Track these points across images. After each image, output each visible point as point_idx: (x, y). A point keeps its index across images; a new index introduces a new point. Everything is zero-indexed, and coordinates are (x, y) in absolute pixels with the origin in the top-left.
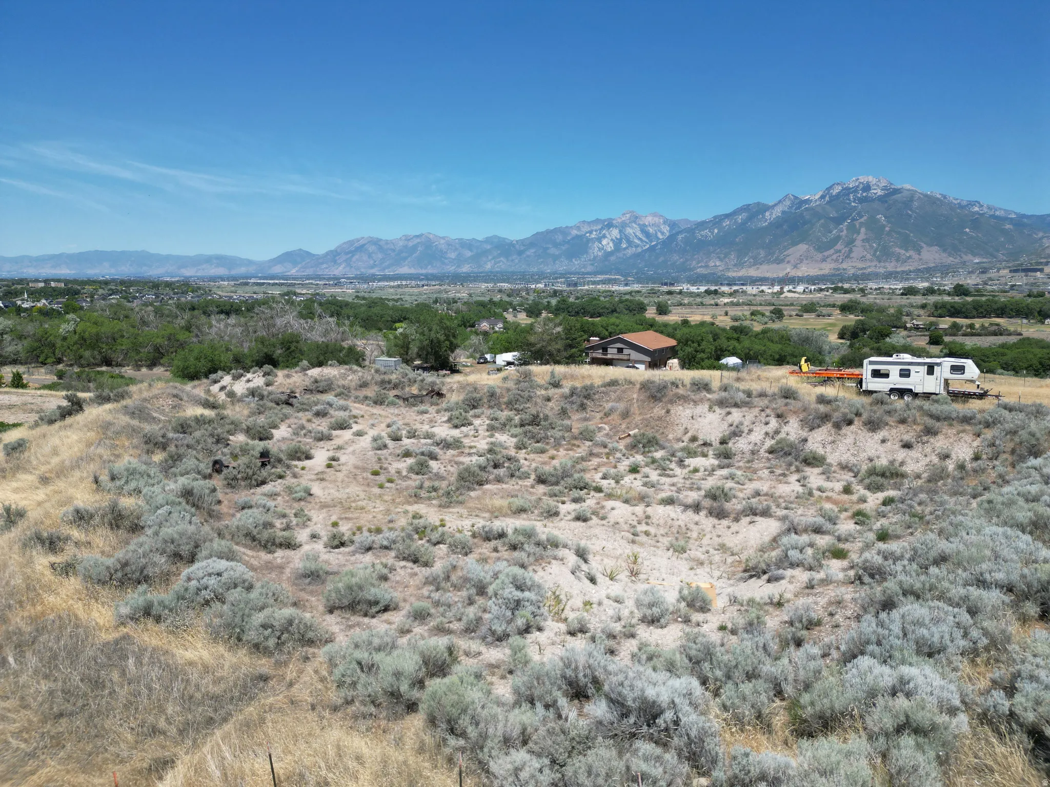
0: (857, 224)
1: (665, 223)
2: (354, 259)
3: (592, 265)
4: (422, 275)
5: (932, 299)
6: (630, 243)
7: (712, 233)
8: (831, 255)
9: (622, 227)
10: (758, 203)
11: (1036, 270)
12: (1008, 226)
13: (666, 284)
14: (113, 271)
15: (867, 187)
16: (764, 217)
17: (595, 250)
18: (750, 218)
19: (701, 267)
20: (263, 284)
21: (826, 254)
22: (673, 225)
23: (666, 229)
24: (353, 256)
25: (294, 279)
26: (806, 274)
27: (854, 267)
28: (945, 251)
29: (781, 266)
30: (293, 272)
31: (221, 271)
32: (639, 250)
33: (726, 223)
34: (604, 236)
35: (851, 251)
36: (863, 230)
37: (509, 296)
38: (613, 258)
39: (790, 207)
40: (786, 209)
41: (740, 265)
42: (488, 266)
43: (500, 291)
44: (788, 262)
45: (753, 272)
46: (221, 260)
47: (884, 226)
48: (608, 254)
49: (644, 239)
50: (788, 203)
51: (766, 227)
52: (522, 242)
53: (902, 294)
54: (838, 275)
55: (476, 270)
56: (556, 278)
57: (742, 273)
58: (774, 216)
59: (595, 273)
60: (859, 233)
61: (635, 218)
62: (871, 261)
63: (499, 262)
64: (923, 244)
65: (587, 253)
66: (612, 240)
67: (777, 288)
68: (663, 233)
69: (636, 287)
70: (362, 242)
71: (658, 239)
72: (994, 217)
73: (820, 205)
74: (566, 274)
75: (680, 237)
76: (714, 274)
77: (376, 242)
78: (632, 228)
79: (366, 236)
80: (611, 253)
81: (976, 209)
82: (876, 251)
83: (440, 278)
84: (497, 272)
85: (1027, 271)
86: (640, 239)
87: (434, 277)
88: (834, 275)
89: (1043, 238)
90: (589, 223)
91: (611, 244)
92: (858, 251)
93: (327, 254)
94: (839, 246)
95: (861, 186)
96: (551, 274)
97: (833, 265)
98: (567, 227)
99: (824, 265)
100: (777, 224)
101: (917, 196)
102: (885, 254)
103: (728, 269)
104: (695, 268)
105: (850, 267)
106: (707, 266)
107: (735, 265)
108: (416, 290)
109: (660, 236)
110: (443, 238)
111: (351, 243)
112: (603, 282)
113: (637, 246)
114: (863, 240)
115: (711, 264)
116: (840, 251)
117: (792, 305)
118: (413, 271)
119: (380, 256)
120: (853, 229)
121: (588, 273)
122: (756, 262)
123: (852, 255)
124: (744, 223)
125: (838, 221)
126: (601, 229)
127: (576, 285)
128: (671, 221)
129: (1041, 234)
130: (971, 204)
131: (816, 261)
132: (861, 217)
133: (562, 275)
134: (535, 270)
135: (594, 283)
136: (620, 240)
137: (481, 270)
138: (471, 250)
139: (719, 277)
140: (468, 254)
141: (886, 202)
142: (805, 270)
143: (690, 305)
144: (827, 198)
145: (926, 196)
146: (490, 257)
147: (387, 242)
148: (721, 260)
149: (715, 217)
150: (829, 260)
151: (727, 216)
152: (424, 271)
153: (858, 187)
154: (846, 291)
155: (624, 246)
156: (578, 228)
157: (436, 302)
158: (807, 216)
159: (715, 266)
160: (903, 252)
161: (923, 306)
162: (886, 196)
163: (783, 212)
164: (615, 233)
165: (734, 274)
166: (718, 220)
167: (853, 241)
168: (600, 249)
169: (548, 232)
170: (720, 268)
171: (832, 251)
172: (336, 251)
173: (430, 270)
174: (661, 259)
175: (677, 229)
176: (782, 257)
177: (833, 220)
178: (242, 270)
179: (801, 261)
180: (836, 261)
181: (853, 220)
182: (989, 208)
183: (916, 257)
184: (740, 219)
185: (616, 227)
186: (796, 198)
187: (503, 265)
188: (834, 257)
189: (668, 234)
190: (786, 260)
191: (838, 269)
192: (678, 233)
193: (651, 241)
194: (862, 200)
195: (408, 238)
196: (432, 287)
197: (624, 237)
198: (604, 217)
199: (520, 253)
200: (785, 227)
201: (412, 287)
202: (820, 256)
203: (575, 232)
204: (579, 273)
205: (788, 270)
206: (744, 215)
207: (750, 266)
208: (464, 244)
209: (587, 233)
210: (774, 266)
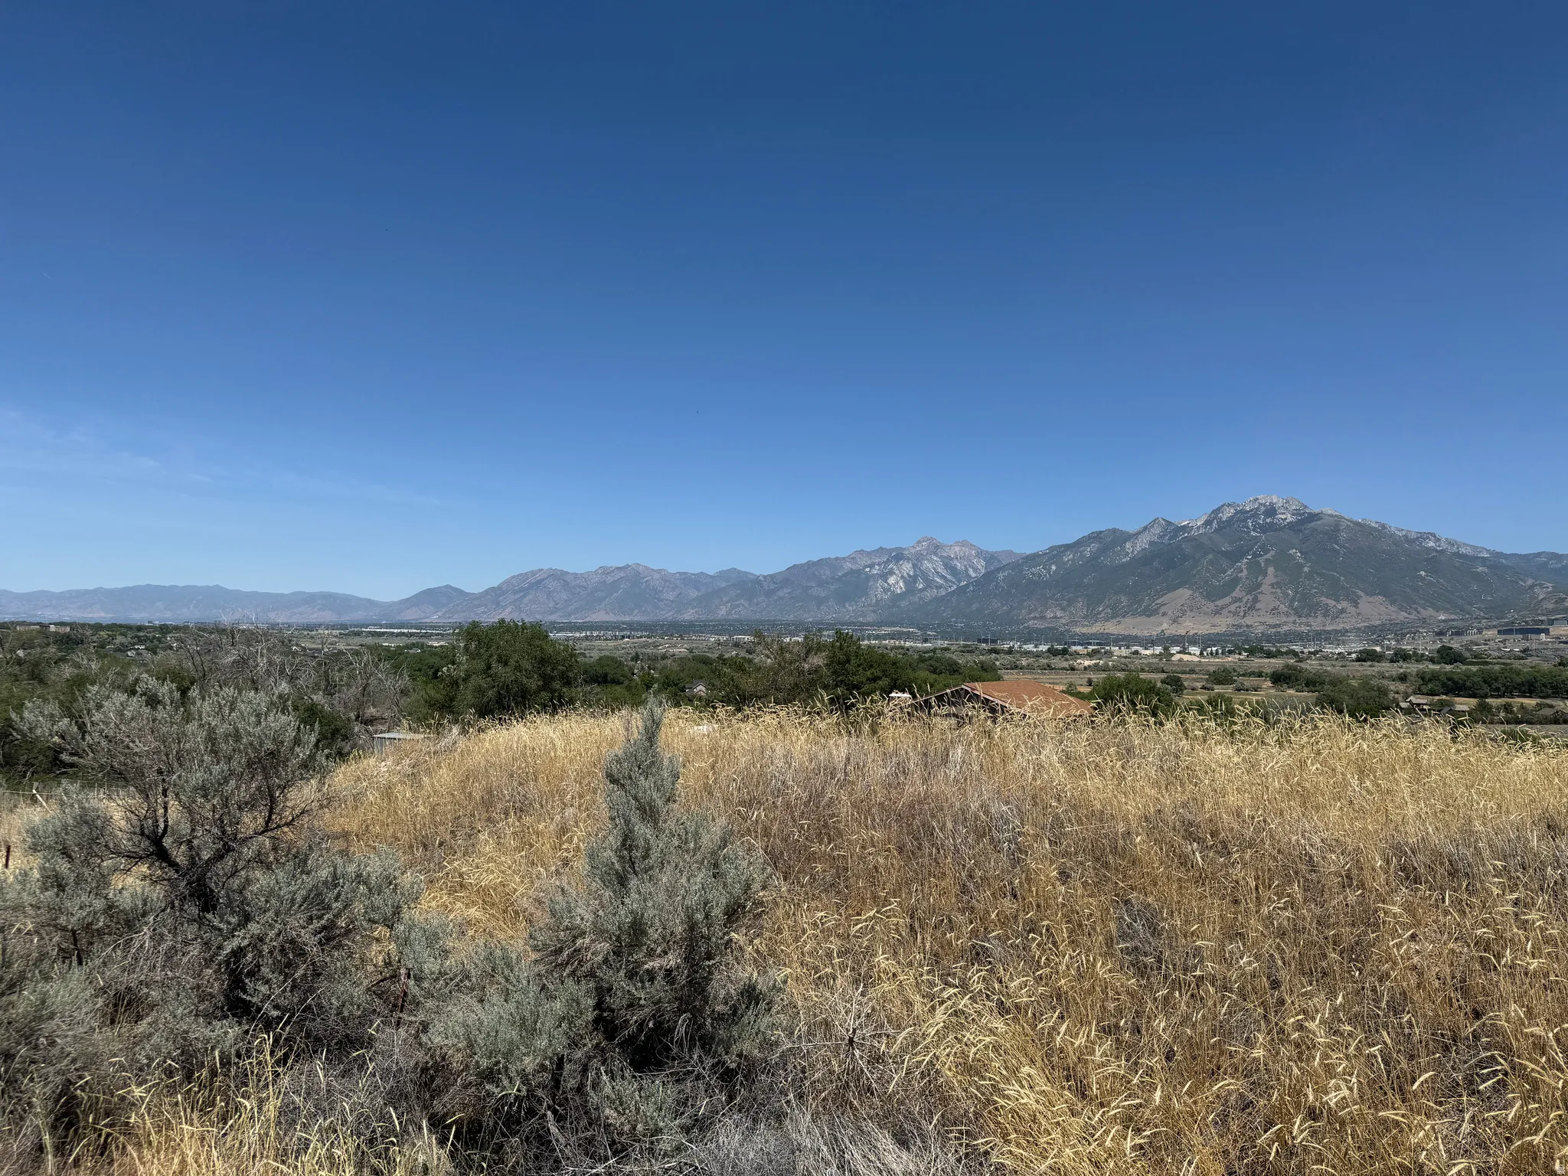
0: (1261, 560)
1: (977, 555)
2: (525, 600)
3: (874, 612)
4: (623, 623)
5: (1413, 668)
6: (929, 584)
7: (1049, 571)
8: (1227, 606)
9: (917, 559)
10: (1115, 531)
11: (1539, 631)
12: (1480, 569)
13: (985, 641)
14: (169, 614)
15: (1271, 511)
16: (1123, 549)
17: (878, 592)
18: (1104, 550)
19: (1035, 618)
20: (383, 634)
21: (1220, 603)
22: (990, 558)
23: (981, 564)
24: (524, 596)
25: (433, 627)
26: (1192, 633)
27: (1263, 623)
28: (1393, 602)
29: (1151, 620)
30: (434, 618)
31: (328, 617)
32: (943, 592)
33: (1068, 557)
34: (891, 573)
35: (1256, 600)
36: (1271, 570)
37: (749, 652)
38: (904, 604)
39: (1161, 537)
40: (1155, 539)
41: (1092, 617)
42: (722, 612)
43: (737, 645)
44: (1164, 614)
45: (1112, 628)
46: (329, 600)
47: (1302, 566)
48: (897, 598)
49: (949, 577)
50: (1157, 530)
51: (1129, 563)
52: (772, 577)
53: (1358, 660)
54: (1240, 634)
55: (703, 617)
57: (1096, 628)
58: (1138, 549)
59: (880, 624)
60: (1265, 574)
61: (936, 548)
62: (1287, 614)
63: (738, 606)
64: (1360, 593)
65: (867, 595)
66: (902, 577)
67: (1158, 650)
68: (975, 570)
69: (941, 643)
70: (538, 576)
71: (969, 576)
72: (1457, 555)
73: (1205, 533)
74: (835, 624)
75: (1001, 576)
76: (1054, 628)
77: (559, 576)
78: (930, 561)
79: (545, 568)
80: (902, 596)
81: (1431, 544)
82: (1292, 601)
83: (651, 629)
84: (736, 620)
85: (1524, 631)
86: (943, 577)
87: (640, 627)
88: (1232, 635)
89: (1532, 587)
90: (869, 554)
91: (901, 584)
92: (1267, 600)
93: (487, 592)
94: (1237, 593)
95: (1263, 509)
96: (813, 623)
97: (1231, 621)
98: (837, 558)
99: (1217, 620)
100: (1144, 560)
101: (1344, 524)
102: (1306, 606)
103: (1075, 623)
104: (1025, 620)
105: (1258, 623)
106: (1043, 618)
107: (1085, 617)
108: (611, 644)
109: (971, 572)
110: (659, 571)
111: (524, 577)
112: (892, 636)
113: (939, 587)
114: (1272, 585)
115: (1049, 614)
116: (1240, 600)
117: (1192, 671)
118: (611, 618)
119: (564, 595)
120: (1255, 569)
121: (867, 624)
122: (1116, 614)
123: (1258, 606)
124: (1095, 557)
125: (1234, 557)
126: (888, 561)
128: (987, 552)
129: (1530, 582)
130: (1424, 536)
131: (1206, 614)
132: (1267, 552)
133: (830, 626)
134: (792, 617)
135: (877, 637)
136: (914, 579)
137: (711, 617)
138: (698, 590)
139: (1062, 634)
140: (694, 594)
141: (1301, 531)
142: (1190, 626)
143: (1030, 667)
144: (1215, 525)
145: (1357, 524)
146: (725, 599)
147: (576, 576)
148: (1063, 609)
149: (1052, 549)
150: (1225, 612)
151: (1068, 547)
152: (627, 619)
153: (1258, 509)
154: (1269, 655)
155: (921, 586)
156: (853, 559)
158: (1187, 549)
159: (1055, 617)
160: (1332, 603)
161: (1403, 678)
162: (1299, 522)
163: (1151, 543)
164: (907, 568)
165: (1085, 630)
166: (1057, 553)
167: (1259, 585)
168: (886, 591)
169: (809, 564)
170: (1064, 621)
171: (1228, 600)
172: (500, 587)
173: (636, 617)
174: (975, 606)
175: (996, 565)
176: (1154, 606)
177: (1227, 555)
178: (358, 616)
179: (1184, 613)
180: (1236, 614)
181: (1255, 555)
182: (1450, 543)
183: (1351, 610)
184: (1088, 551)
185: (909, 559)
186: (1169, 523)
187: (744, 611)
188: (1233, 608)
189: (983, 571)
190: (1162, 610)
191: (1240, 626)
192: (998, 570)
193: (960, 581)
194: (1264, 529)
195: (606, 571)
196: (636, 640)
197: (919, 573)
198: (890, 545)
199: (769, 594)
200: (1156, 564)
201: (606, 639)
202: (1212, 606)
203: (848, 565)
204: (854, 624)
205: (1165, 626)
206: (1094, 546)
207: (1107, 620)
208: (687, 579)
209: (866, 567)
210: (1144, 618)
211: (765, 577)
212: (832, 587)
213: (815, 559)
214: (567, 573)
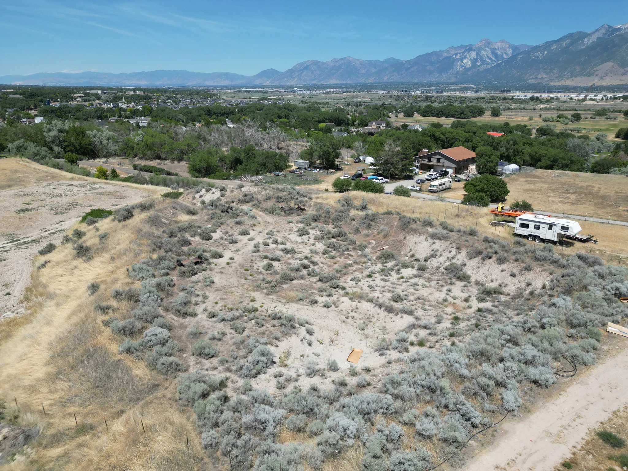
1: (509, 47)
2: (302, 75)
3: (455, 77)
4: (343, 85)
6: (483, 62)
7: (543, 54)
9: (479, 50)
10: (580, 32)
13: (504, 92)
16: (583, 42)
17: (458, 67)
18: (572, 44)
19: (532, 78)
20: (250, 91)
22: (515, 48)
23: (510, 52)
24: (302, 73)
25: (268, 88)
26: (609, 84)
29: (591, 78)
30: (267, 83)
31: (227, 83)
32: (489, 66)
33: (554, 47)
34: (465, 57)
37: (396, 100)
38: (469, 73)
39: (604, 34)
40: (601, 36)
41: (560, 77)
42: (386, 79)
43: (391, 96)
44: (597, 75)
45: (570, 82)
46: (227, 76)
48: (467, 70)
49: (493, 59)
50: (603, 31)
51: (583, 50)
52: (409, 62)
55: (377, 81)
56: (430, 87)
57: (562, 83)
58: (591, 41)
59: (456, 83)
61: (488, 44)
63: (393, 76)
65: (452, 69)
66: (471, 59)
67: (582, 96)
68: (507, 54)
69: (483, 94)
70: (308, 64)
71: (504, 58)
74: (436, 84)
75: (519, 57)
76: (541, 83)
77: (316, 63)
78: (485, 51)
79: (311, 59)
80: (469, 69)
83: (354, 87)
84: (391, 83)
86: (490, 59)
87: (351, 87)
90: (456, 48)
91: (470, 63)
93: (287, 71)
96: (426, 84)
98: (440, 51)
99: (623, 78)
100: (592, 47)
103: (551, 81)
104: (527, 80)
106: (536, 78)
107: (557, 78)
108: (338, 96)
109: (505, 56)
110: (358, 60)
111: (301, 64)
112: (461, 90)
113: (488, 64)
115: (540, 76)
117: (589, 110)
118: (338, 82)
119: (318, 72)
121: (452, 83)
122: (573, 75)
124: (567, 47)
126: (464, 52)
127: (442, 92)
128: (514, 46)
131: (619, 74)
133: (434, 85)
134: (417, 81)
135: (455, 90)
136: (476, 60)
137: (381, 81)
138: (376, 68)
139: (544, 86)
140: (374, 70)
142: (609, 81)
143: (515, 109)
146: (387, 73)
147: (323, 63)
148: (547, 74)
149: (546, 43)
151: (555, 42)
152: (345, 82)
155: (479, 64)
156: (448, 51)
157: (349, 105)
158: (616, 41)
159: (542, 78)
163: (599, 38)
165: (556, 84)
166: (548, 45)
168: (462, 66)
169: (427, 55)
170: (546, 80)
172: (292, 69)
173: (349, 82)
174: (504, 73)
175: (518, 52)
176: (592, 71)
178: (238, 82)
179: (607, 74)
184: (564, 44)
185: (474, 50)
186: (610, 27)
187: (395, 78)
189: (511, 55)
190: (596, 73)
192: (518, 55)
193: (498, 60)
195: (336, 61)
196: (348, 94)
197: (479, 57)
199: (407, 69)
200: (598, 49)
201: (336, 93)
202: (622, 70)
203: (445, 54)
204: (445, 83)
206: (568, 41)
207: (568, 78)
208: (371, 63)
209: (454, 55)
210: (586, 78)
211: (406, 61)
212: (437, 66)
213: (430, 52)
214: (319, 62)
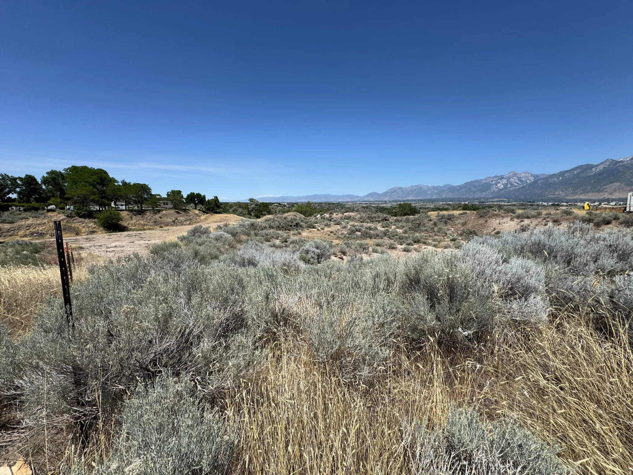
1: (531, 176)
3: (492, 194)
6: (512, 185)
7: (558, 179)
9: (508, 179)
10: (588, 165)
13: (530, 202)
16: (591, 170)
17: (494, 188)
18: (582, 172)
19: (551, 194)
22: (536, 176)
23: (532, 179)
24: (392, 194)
25: (372, 202)
26: (618, 197)
29: (601, 193)
30: (372, 200)
31: (350, 200)
32: (517, 188)
33: (567, 175)
34: (499, 183)
38: (503, 192)
39: (609, 165)
40: (606, 166)
41: (574, 193)
42: (444, 196)
44: (606, 192)
45: (583, 197)
46: (350, 196)
48: (500, 190)
49: (520, 183)
50: (608, 163)
51: (592, 175)
52: (459, 186)
55: (439, 198)
56: (474, 200)
57: (575, 197)
58: (598, 170)
59: (493, 198)
61: (515, 174)
65: (490, 190)
66: (503, 184)
68: (530, 180)
70: (395, 189)
71: (527, 182)
73: (630, 163)
74: (479, 199)
75: (539, 182)
76: (558, 198)
77: (400, 188)
78: (513, 179)
79: (397, 187)
80: (502, 189)
83: (424, 201)
84: (448, 198)
86: (517, 183)
87: (421, 200)
90: (492, 178)
91: (502, 186)
93: (383, 193)
96: (471, 198)
98: (481, 180)
100: (601, 174)
103: (567, 196)
104: (547, 195)
106: (554, 194)
107: (572, 193)
110: (426, 186)
111: (392, 189)
112: (497, 201)
113: (515, 186)
115: (557, 193)
118: (414, 198)
119: (402, 193)
121: (489, 198)
122: (585, 192)
124: (578, 174)
126: (498, 179)
127: (483, 202)
128: (535, 175)
131: (626, 191)
133: (477, 199)
134: (465, 197)
135: (492, 202)
136: (507, 184)
137: (441, 198)
139: (561, 199)
140: (436, 191)
146: (445, 193)
147: (405, 188)
148: (563, 191)
149: (561, 172)
151: (567, 171)
152: (418, 198)
155: (509, 186)
156: (486, 180)
157: (420, 208)
158: (621, 169)
159: (559, 194)
163: (604, 168)
165: (571, 198)
166: (562, 173)
168: (496, 188)
169: (472, 182)
170: (562, 195)
172: (386, 192)
173: (420, 198)
174: (528, 192)
175: (538, 179)
176: (602, 189)
178: (356, 199)
179: (615, 191)
184: (575, 172)
185: (505, 179)
186: (613, 160)
187: (450, 195)
189: (533, 181)
190: (606, 190)
192: (538, 180)
193: (524, 184)
195: (412, 187)
197: (509, 182)
198: (499, 174)
199: (458, 190)
200: (605, 175)
203: (484, 181)
204: (485, 198)
205: (606, 195)
206: (579, 170)
207: (581, 194)
208: (434, 188)
209: (490, 181)
210: (597, 193)
211: (457, 186)
212: (478, 188)
213: (474, 180)
